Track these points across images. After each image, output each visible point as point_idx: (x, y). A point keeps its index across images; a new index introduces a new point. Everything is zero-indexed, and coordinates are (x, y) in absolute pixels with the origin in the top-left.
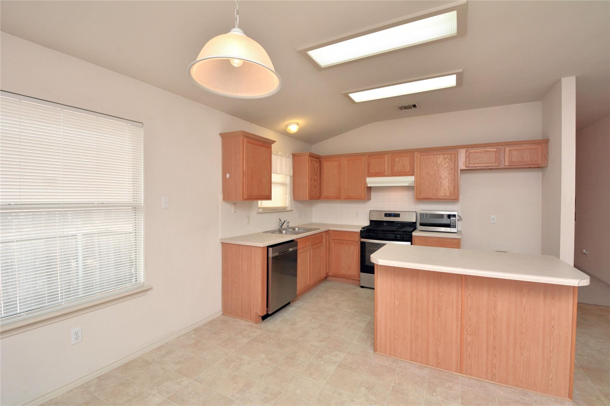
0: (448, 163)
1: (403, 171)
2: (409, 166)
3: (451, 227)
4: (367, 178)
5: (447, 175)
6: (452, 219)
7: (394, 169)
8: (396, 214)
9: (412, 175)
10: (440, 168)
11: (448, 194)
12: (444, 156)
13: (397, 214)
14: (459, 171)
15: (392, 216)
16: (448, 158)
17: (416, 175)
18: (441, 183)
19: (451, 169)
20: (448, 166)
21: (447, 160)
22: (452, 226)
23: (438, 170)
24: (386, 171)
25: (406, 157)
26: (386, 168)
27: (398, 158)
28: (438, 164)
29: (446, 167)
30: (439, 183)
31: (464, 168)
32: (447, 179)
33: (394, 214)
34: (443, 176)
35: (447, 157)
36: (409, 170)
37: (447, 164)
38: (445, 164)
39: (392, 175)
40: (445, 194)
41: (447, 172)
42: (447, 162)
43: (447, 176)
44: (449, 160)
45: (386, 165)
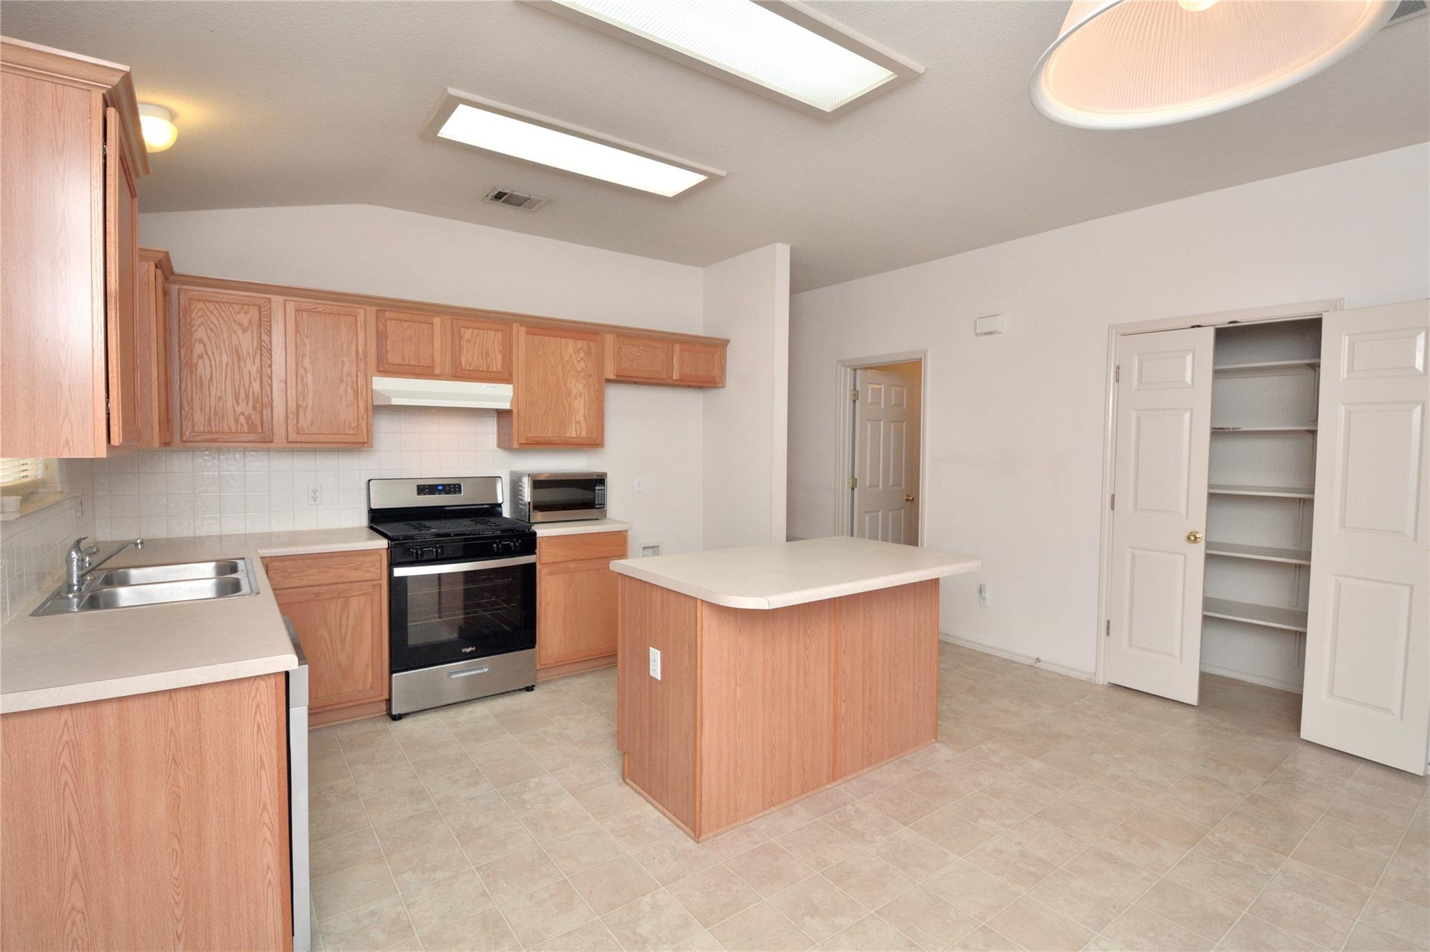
0: (584, 360)
1: (485, 370)
2: (499, 357)
3: (597, 506)
4: (374, 378)
5: (581, 388)
6: (599, 490)
7: (461, 362)
8: (449, 485)
9: (507, 380)
10: (569, 372)
11: (584, 434)
12: (576, 343)
13: (454, 485)
14: (604, 380)
15: (440, 492)
16: (584, 351)
17: (515, 380)
18: (570, 405)
19: (590, 376)
20: (583, 368)
21: (582, 354)
22: (598, 504)
23: (564, 374)
24: (438, 361)
25: (493, 332)
26: (437, 355)
27: (471, 330)
28: (565, 361)
29: (579, 370)
30: (567, 406)
31: (613, 377)
32: (582, 398)
33: (444, 486)
34: (574, 391)
35: (582, 346)
36: (499, 368)
37: (582, 364)
38: (579, 362)
39: (455, 377)
40: (578, 433)
41: (582, 382)
42: (582, 358)
43: (582, 392)
44: (586, 354)
45: (437, 346)
